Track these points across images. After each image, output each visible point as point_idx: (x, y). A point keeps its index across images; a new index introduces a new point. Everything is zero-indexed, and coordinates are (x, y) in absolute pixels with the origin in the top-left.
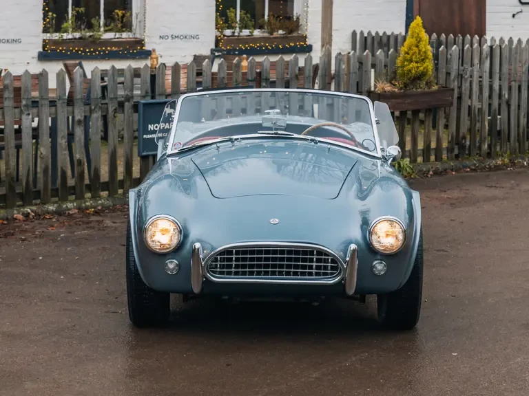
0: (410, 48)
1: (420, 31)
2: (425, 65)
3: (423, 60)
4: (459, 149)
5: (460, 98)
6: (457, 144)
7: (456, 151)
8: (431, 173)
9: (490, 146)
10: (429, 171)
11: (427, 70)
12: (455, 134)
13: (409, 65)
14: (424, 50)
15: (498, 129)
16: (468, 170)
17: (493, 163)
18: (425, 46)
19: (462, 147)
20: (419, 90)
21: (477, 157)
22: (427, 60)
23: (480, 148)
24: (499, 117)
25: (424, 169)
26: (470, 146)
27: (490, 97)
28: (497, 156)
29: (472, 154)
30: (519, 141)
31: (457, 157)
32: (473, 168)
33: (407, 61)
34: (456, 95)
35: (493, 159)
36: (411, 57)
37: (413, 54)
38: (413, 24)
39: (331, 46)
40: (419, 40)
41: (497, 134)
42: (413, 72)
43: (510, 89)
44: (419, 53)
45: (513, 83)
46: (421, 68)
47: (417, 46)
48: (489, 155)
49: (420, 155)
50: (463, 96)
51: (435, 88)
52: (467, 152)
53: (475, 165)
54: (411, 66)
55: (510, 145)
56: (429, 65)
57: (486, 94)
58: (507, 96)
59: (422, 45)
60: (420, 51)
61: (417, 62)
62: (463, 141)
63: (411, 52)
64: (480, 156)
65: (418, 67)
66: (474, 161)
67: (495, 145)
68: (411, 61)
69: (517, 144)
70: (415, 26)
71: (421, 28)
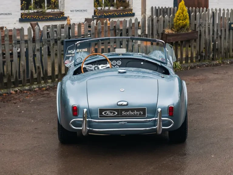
0: (179, 14)
1: (184, 7)
2: (186, 22)
3: (185, 19)
4: (200, 57)
5: (200, 35)
6: (199, 55)
7: (199, 58)
8: (189, 68)
9: (213, 55)
10: (188, 67)
12: (198, 50)
13: (179, 21)
14: (185, 15)
15: (217, 48)
16: (205, 66)
17: (215, 62)
18: (186, 13)
19: (202, 56)
20: (183, 32)
21: (208, 60)
22: (187, 19)
23: (209, 56)
24: (217, 43)
25: (186, 66)
26: (205, 56)
27: (213, 34)
28: (217, 59)
29: (206, 59)
31: (200, 60)
32: (207, 65)
33: (178, 20)
36: (180, 18)
37: (181, 17)
39: (146, 14)
40: (183, 11)
41: (216, 50)
42: (181, 24)
43: (221, 30)
44: (183, 16)
45: (222, 28)
46: (184, 23)
47: (182, 13)
48: (213, 59)
49: (184, 60)
50: (202, 34)
51: (190, 31)
52: (204, 58)
53: (207, 64)
54: (180, 22)
55: (222, 54)
56: (188, 21)
57: (211, 33)
58: (220, 34)
59: (184, 13)
60: (184, 15)
61: (182, 20)
62: (202, 54)
63: (180, 16)
64: (209, 60)
65: (183, 22)
66: (206, 62)
67: (215, 55)
68: (180, 20)
69: (224, 54)
70: (181, 4)
71: (184, 5)
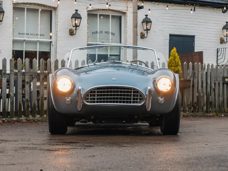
0: (171, 61)
1: (175, 54)
2: (178, 68)
3: (177, 66)
4: (193, 108)
5: (193, 86)
6: (192, 106)
7: (192, 109)
9: (207, 108)
11: (179, 70)
12: (191, 101)
14: (177, 61)
15: (210, 101)
16: (198, 116)
17: (209, 115)
18: (178, 60)
19: (195, 108)
22: (179, 66)
23: (203, 109)
24: (210, 96)
26: (198, 108)
27: (206, 86)
29: (199, 111)
30: (219, 107)
31: (193, 112)
32: (200, 116)
34: (191, 84)
35: (209, 113)
36: (172, 65)
37: (172, 63)
38: (172, 51)
39: (137, 58)
40: (175, 57)
41: (209, 104)
43: (215, 84)
44: (175, 63)
45: (216, 81)
46: (176, 69)
47: (174, 60)
48: (207, 112)
50: (195, 85)
52: (197, 110)
54: (172, 68)
55: (216, 108)
56: (180, 68)
57: (205, 85)
58: (213, 87)
59: (176, 59)
60: (175, 62)
61: (174, 67)
62: (195, 105)
64: (203, 112)
65: (175, 69)
66: (200, 113)
67: (209, 108)
69: (219, 109)
70: (173, 51)
71: (176, 52)
